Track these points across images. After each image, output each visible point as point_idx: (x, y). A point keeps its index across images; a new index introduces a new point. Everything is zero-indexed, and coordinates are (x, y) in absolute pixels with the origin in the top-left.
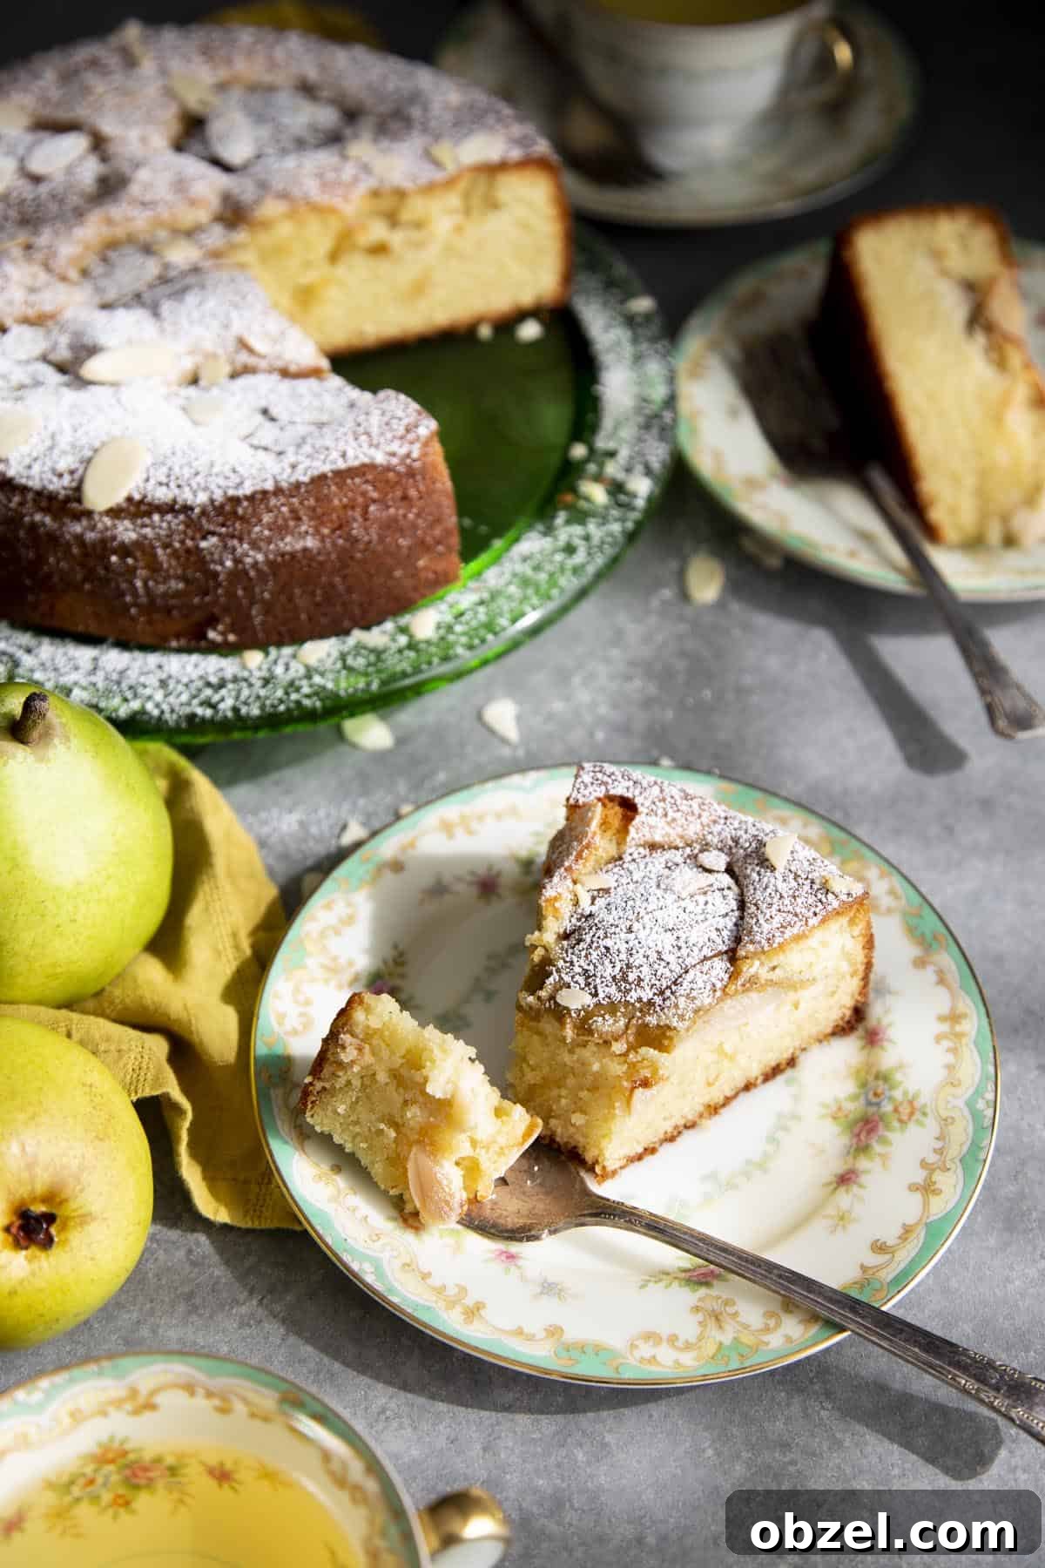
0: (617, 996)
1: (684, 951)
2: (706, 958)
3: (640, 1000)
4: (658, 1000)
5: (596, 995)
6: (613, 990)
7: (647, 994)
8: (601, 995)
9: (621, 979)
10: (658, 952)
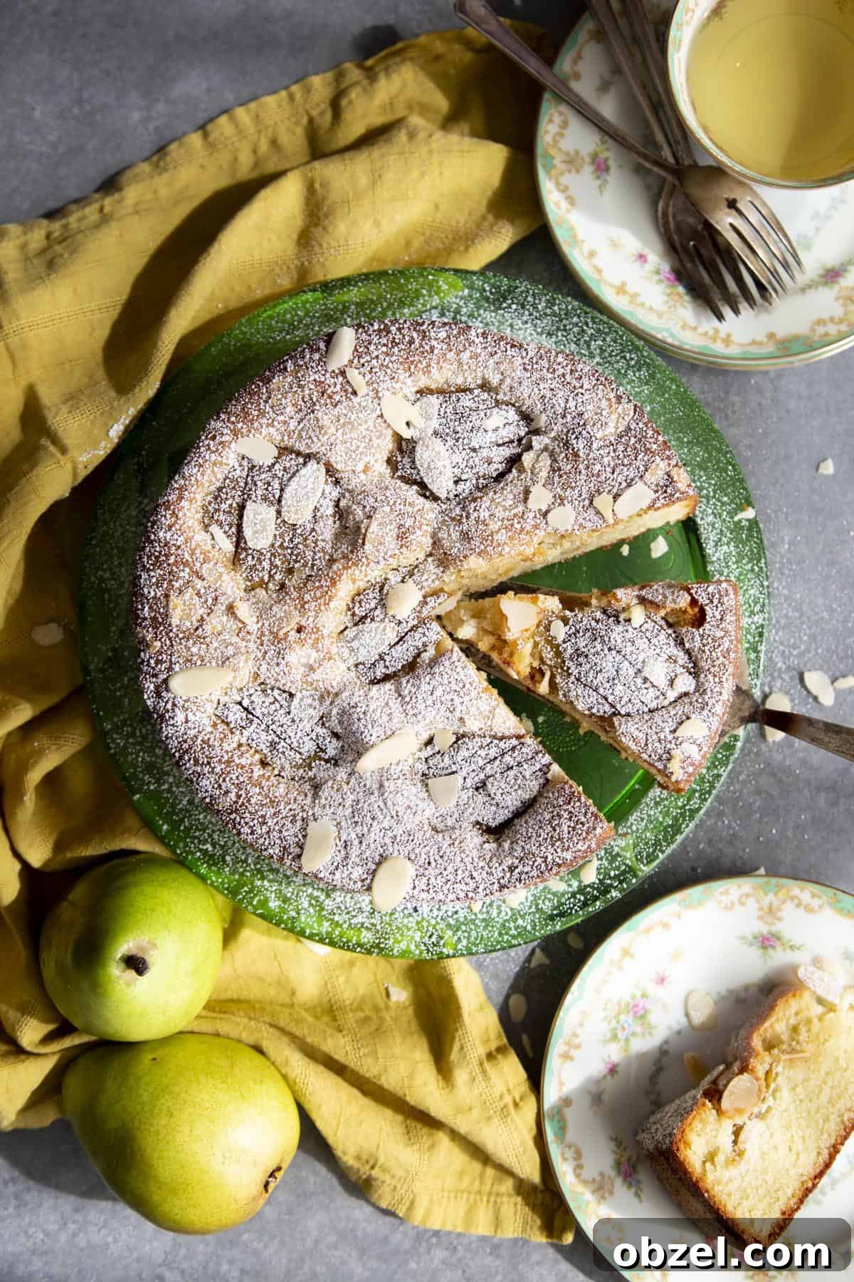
0: (567, 655)
1: (607, 685)
2: (606, 699)
3: (569, 668)
4: (572, 678)
5: (564, 642)
6: (570, 651)
7: (574, 671)
8: (565, 646)
9: (578, 653)
10: (601, 670)
